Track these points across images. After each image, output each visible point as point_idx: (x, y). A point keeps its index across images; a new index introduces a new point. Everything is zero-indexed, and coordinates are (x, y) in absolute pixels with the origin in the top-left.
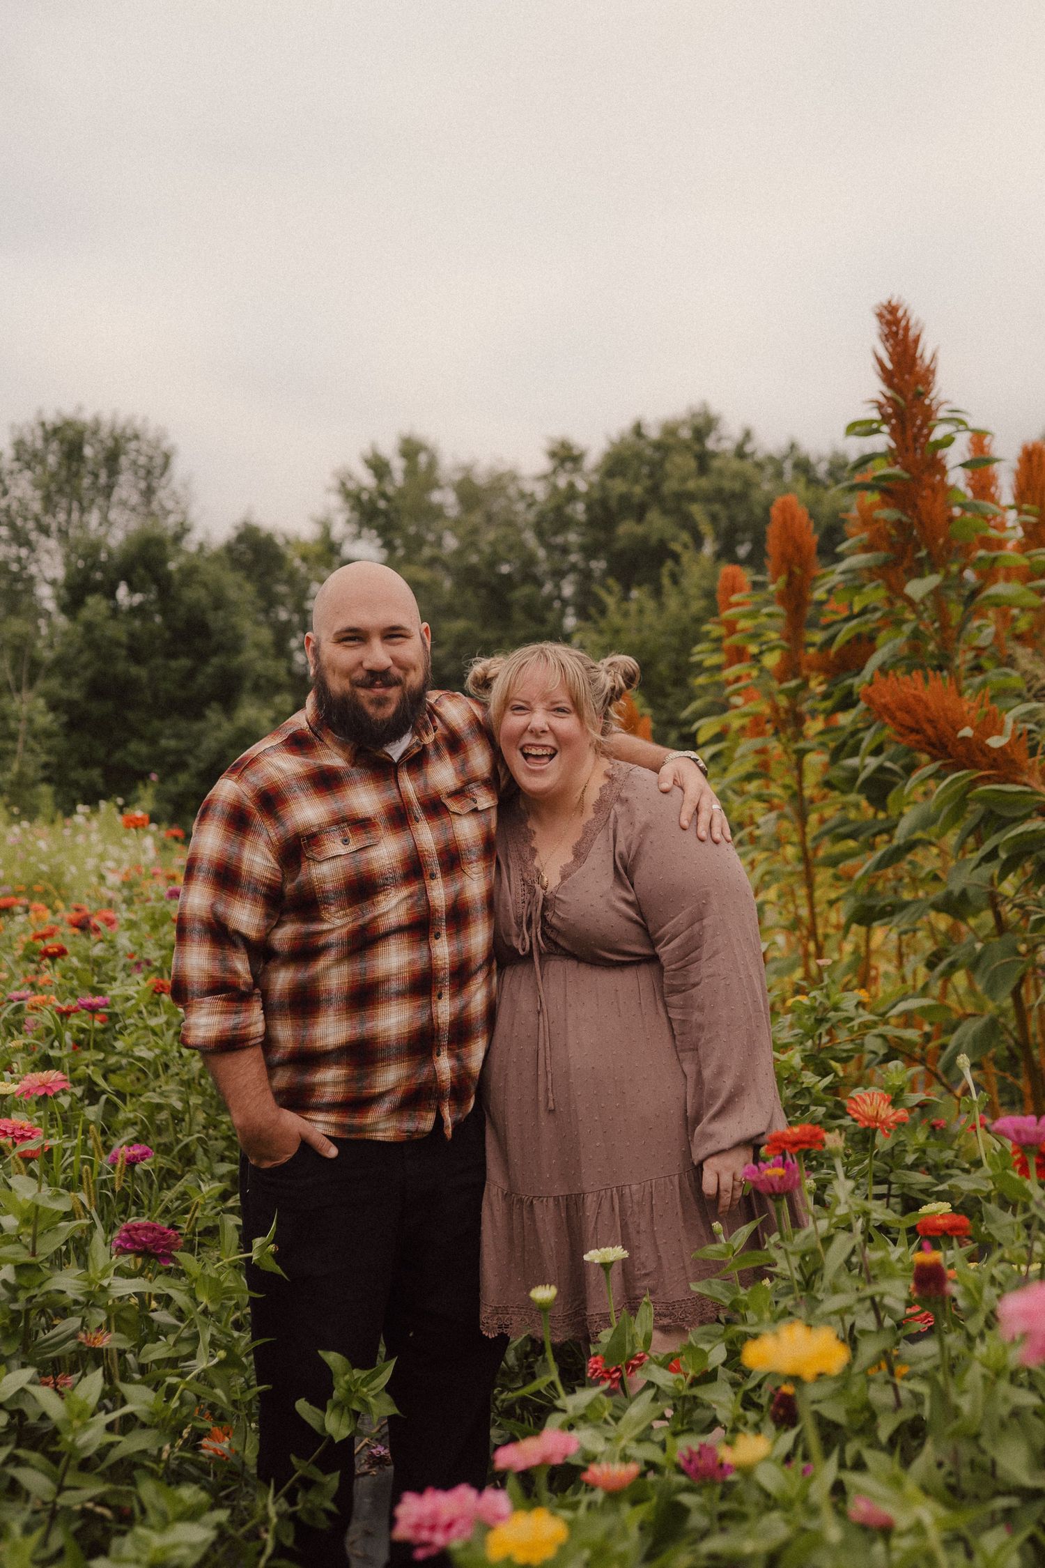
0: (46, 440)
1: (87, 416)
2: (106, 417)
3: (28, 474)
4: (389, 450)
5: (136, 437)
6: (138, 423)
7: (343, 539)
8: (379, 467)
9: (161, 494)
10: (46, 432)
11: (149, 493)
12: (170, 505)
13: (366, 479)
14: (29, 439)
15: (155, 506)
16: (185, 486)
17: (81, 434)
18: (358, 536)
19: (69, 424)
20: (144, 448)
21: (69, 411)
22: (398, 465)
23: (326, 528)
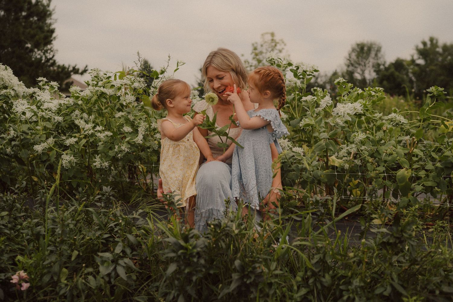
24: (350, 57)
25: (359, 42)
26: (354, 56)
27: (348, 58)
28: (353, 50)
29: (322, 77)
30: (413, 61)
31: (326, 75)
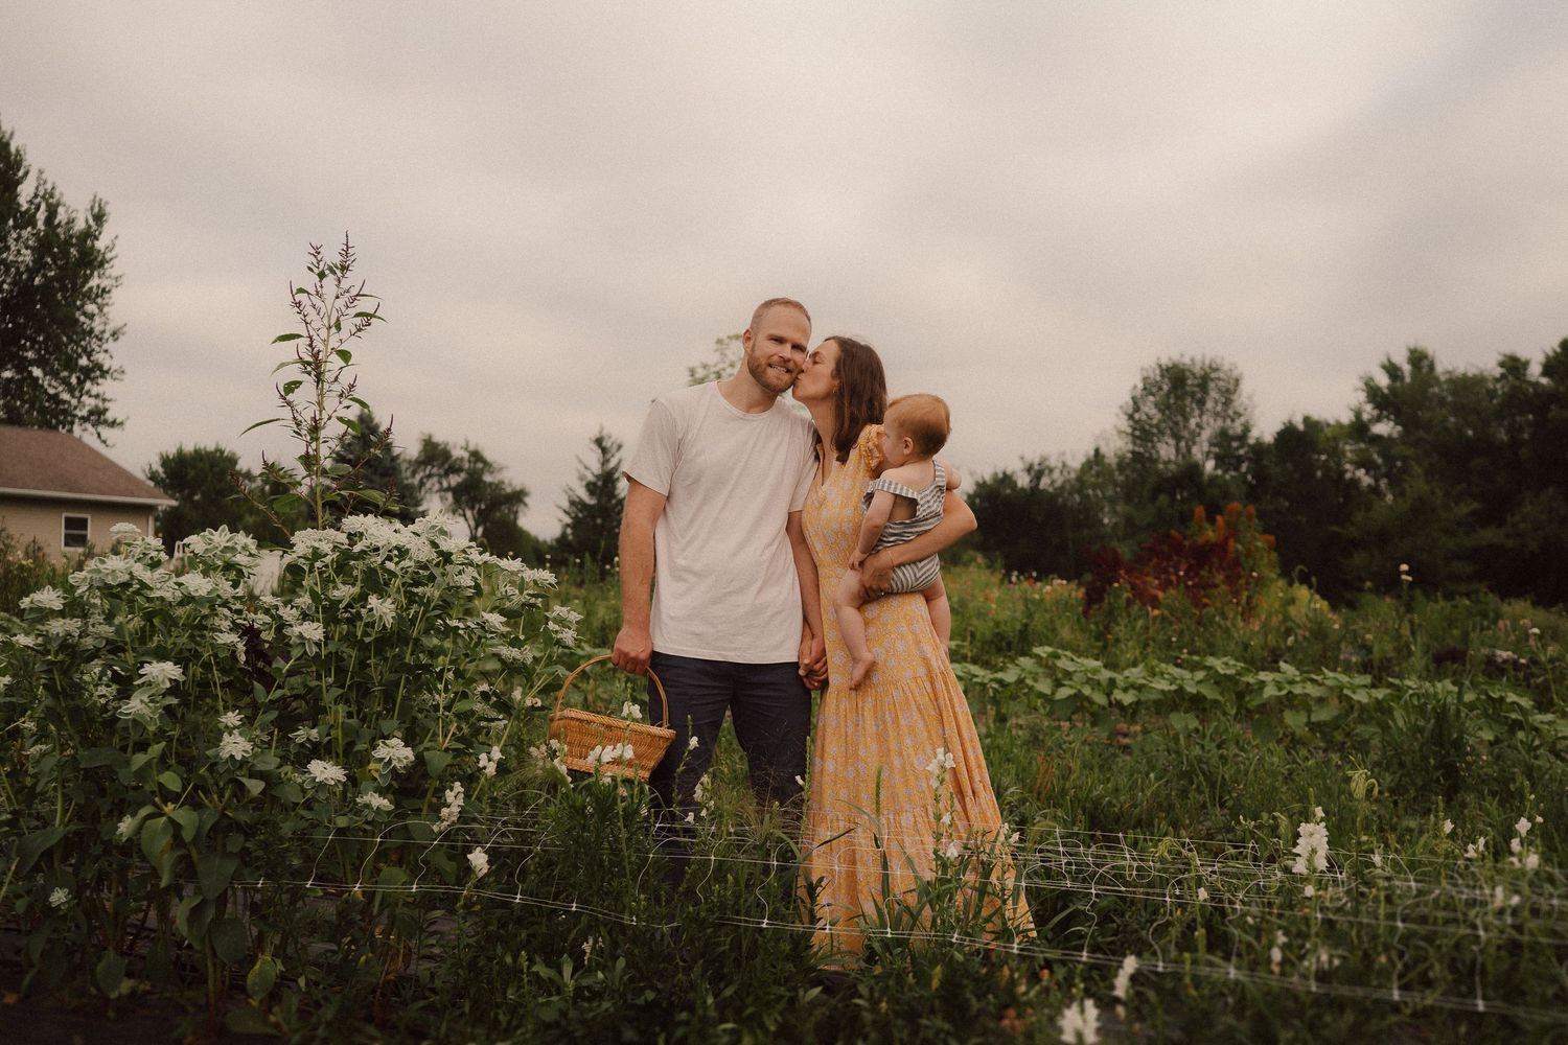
0: (1162, 376)
1: (1187, 361)
2: (1198, 358)
3: (1151, 398)
4: (1401, 360)
5: (1217, 370)
6: (1219, 361)
7: (1370, 421)
8: (1392, 370)
9: (1236, 404)
10: (1162, 370)
11: (1228, 403)
12: (1241, 410)
13: (1383, 380)
14: (1152, 375)
15: (1231, 412)
16: (1250, 398)
17: (1183, 371)
18: (1378, 419)
19: (1175, 366)
20: (1222, 375)
21: (1176, 357)
22: (1407, 368)
23: (1358, 414)
24: (1137, 409)
25: (1165, 362)
26: (1149, 408)
27: (1130, 411)
28: (1149, 387)
29: (1051, 470)
30: (1359, 429)
31: (1064, 465)
